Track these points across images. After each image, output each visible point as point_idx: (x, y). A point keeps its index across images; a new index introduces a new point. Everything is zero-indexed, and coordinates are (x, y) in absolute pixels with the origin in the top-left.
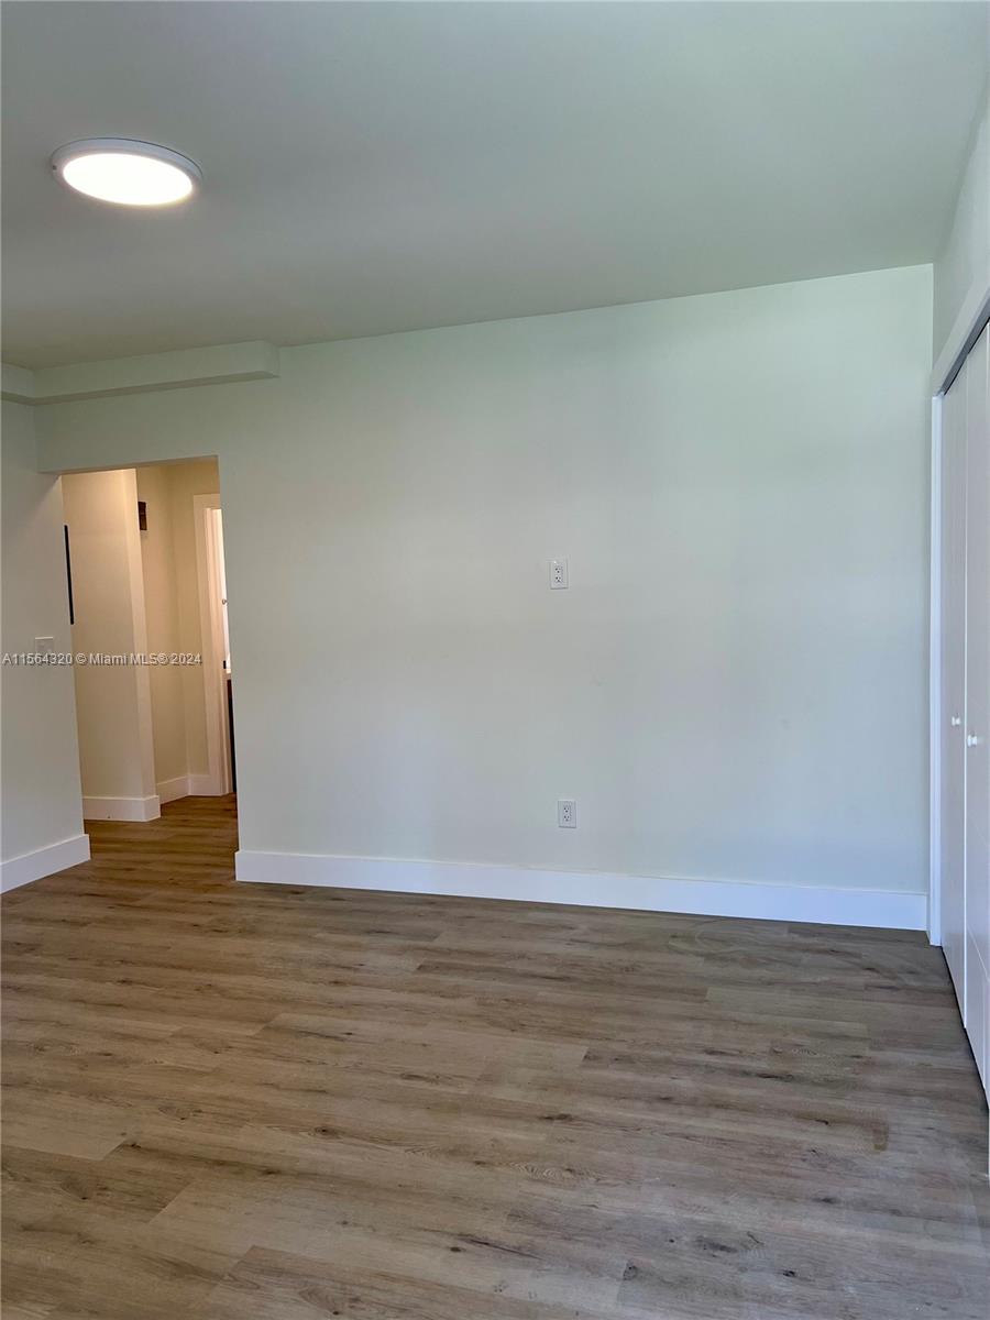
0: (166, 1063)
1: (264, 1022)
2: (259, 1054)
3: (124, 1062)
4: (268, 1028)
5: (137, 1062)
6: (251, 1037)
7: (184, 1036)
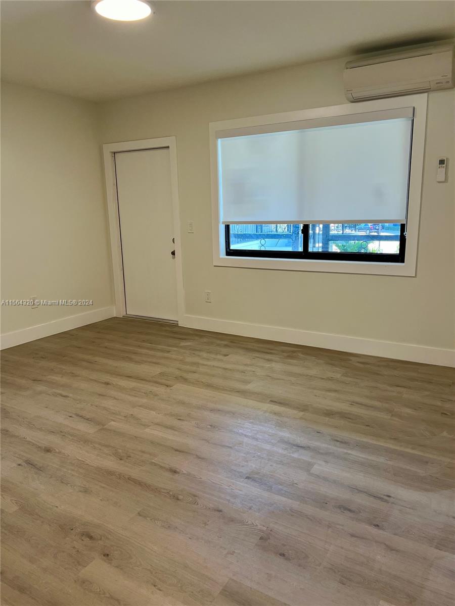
0: (154, 413)
1: (104, 429)
2: (114, 412)
3: (171, 415)
4: (103, 425)
5: (166, 415)
6: (114, 421)
7: (144, 425)
